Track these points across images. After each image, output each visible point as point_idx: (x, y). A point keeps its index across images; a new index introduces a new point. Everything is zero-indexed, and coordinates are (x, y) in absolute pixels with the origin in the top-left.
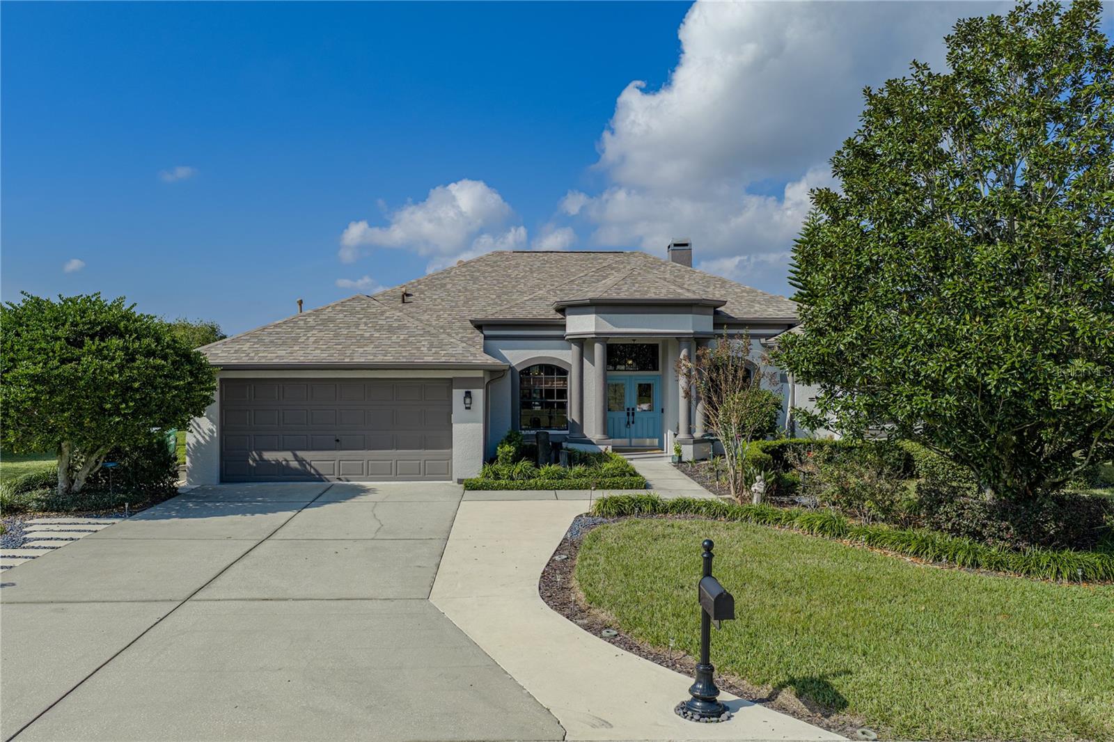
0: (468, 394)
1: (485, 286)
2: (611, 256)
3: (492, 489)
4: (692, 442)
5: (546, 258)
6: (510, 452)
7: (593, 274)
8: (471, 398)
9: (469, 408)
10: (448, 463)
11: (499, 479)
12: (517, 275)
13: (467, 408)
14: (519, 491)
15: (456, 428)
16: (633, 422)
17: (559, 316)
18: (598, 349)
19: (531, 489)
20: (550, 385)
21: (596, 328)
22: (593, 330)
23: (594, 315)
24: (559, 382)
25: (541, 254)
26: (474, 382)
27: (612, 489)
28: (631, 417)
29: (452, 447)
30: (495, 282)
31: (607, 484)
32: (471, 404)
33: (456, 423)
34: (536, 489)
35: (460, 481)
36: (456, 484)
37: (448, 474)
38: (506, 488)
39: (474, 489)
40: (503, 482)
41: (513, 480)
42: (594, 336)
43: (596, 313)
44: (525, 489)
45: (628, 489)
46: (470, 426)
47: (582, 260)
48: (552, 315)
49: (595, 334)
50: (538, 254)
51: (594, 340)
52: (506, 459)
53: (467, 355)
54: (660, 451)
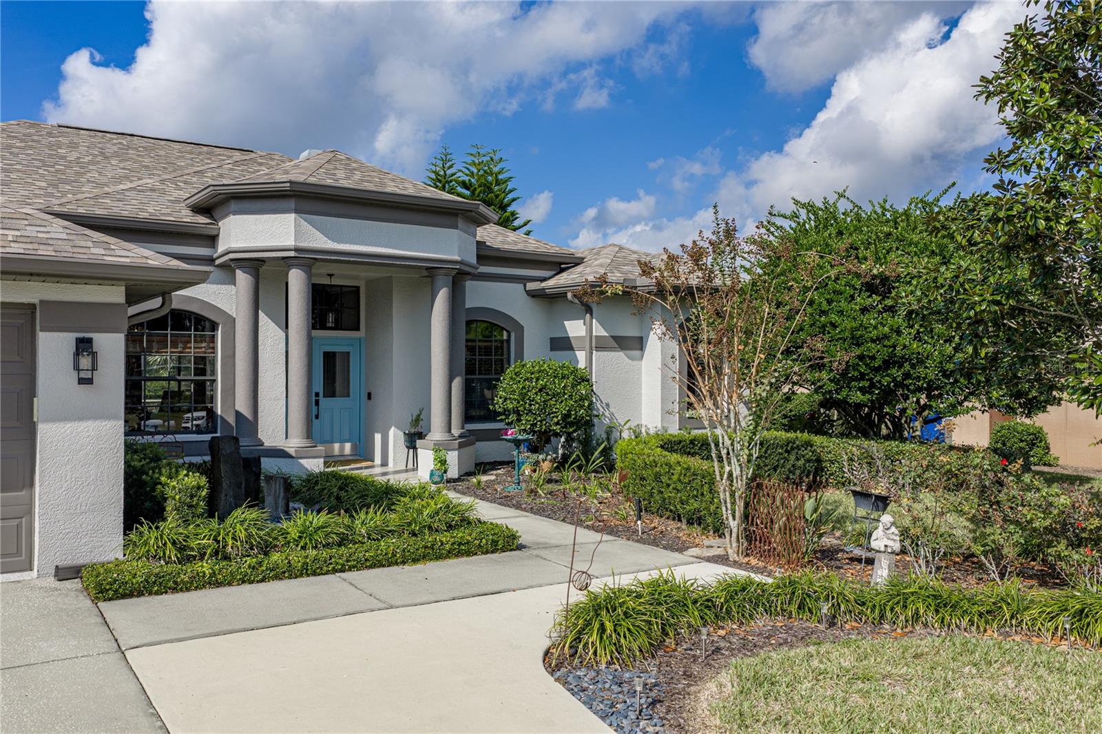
0: (84, 346)
1: (19, 167)
2: (237, 153)
3: (175, 590)
4: (457, 447)
5: (125, 142)
6: (199, 487)
7: (230, 166)
8: (94, 355)
9: (89, 381)
10: (19, 526)
11: (190, 559)
12: (78, 158)
13: (82, 381)
14: (247, 587)
15: (48, 434)
16: (317, 417)
17: (202, 219)
18: (296, 279)
19: (278, 577)
20: (179, 350)
21: (296, 240)
22: (290, 242)
23: (293, 216)
24: (199, 345)
25: (115, 136)
26: (98, 315)
27: (457, 556)
28: (314, 408)
29: (32, 484)
30: (37, 163)
31: (448, 547)
32: (94, 368)
33: (47, 420)
34: (290, 577)
35: (65, 573)
36: (51, 581)
37: (18, 553)
38: (215, 582)
39: (124, 596)
40: (205, 567)
41: (227, 558)
42: (292, 254)
43: (297, 211)
44: (262, 581)
45: (487, 552)
46: (88, 428)
47: (191, 153)
48: (186, 217)
49: (296, 250)
50: (108, 135)
51: (288, 263)
52: (190, 506)
53: (83, 243)
54: (364, 464)
